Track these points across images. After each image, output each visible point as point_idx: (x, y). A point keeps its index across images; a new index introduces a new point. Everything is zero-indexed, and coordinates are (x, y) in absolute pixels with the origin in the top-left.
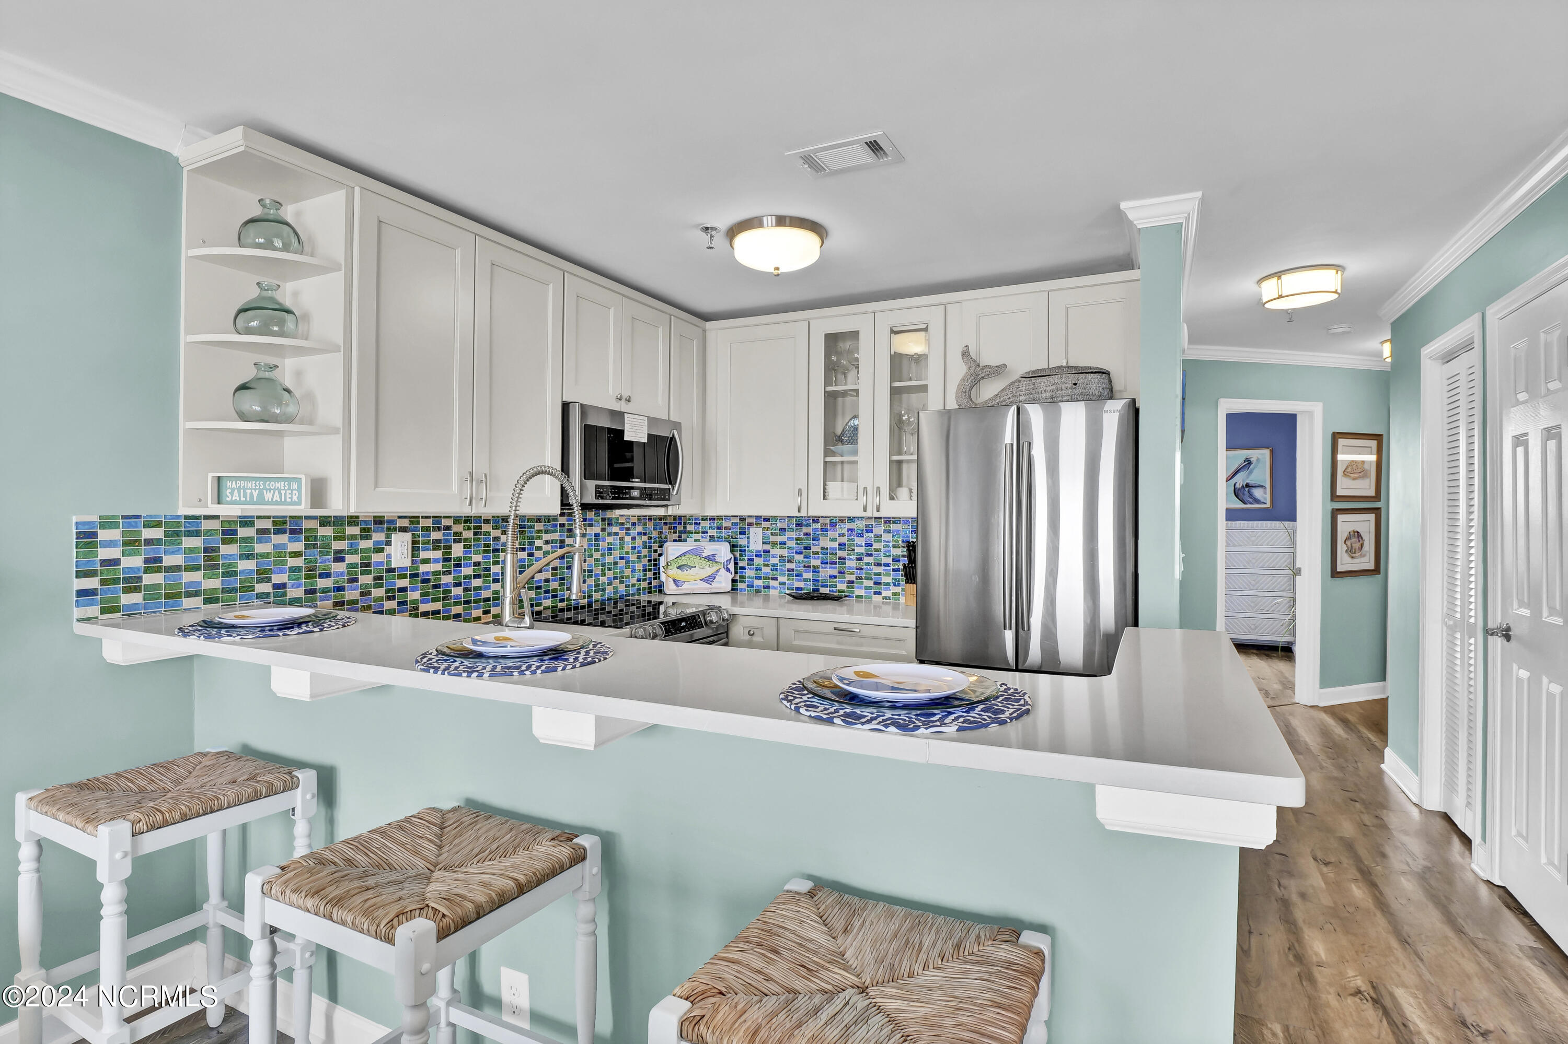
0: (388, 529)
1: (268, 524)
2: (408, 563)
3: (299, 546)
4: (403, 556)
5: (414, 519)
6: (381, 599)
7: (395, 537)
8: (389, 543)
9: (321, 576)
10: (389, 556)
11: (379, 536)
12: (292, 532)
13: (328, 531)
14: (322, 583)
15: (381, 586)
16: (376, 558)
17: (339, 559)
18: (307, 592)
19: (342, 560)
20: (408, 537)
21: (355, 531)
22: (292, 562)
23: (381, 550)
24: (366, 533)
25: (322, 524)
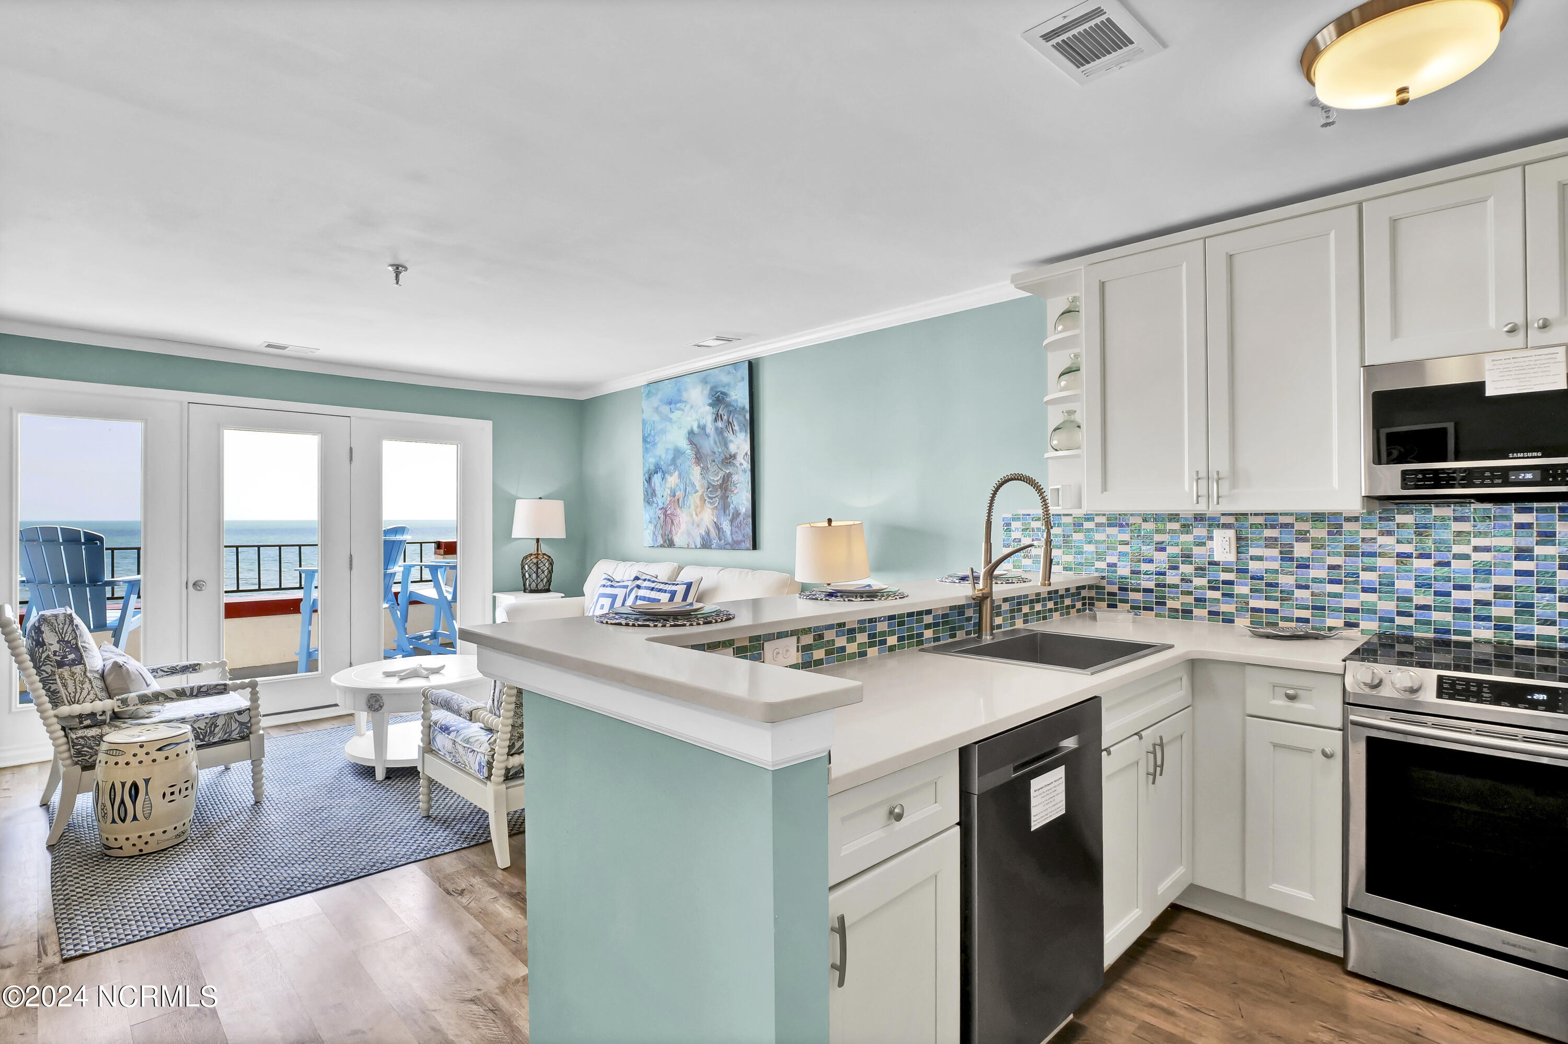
0: (1210, 526)
1: (1103, 520)
2: (1231, 557)
3: (1126, 537)
4: (1225, 551)
5: (1240, 516)
6: (1201, 588)
7: (1217, 533)
8: (1211, 538)
9: (1145, 561)
10: (1212, 550)
11: (1200, 531)
12: (1121, 526)
13: (1150, 526)
14: (1144, 567)
15: (1203, 576)
16: (1196, 550)
17: (1161, 548)
18: (1133, 572)
19: (1164, 549)
20: (1231, 533)
21: (1176, 526)
22: (1121, 548)
23: (1204, 544)
24: (1186, 528)
25: (1145, 520)
